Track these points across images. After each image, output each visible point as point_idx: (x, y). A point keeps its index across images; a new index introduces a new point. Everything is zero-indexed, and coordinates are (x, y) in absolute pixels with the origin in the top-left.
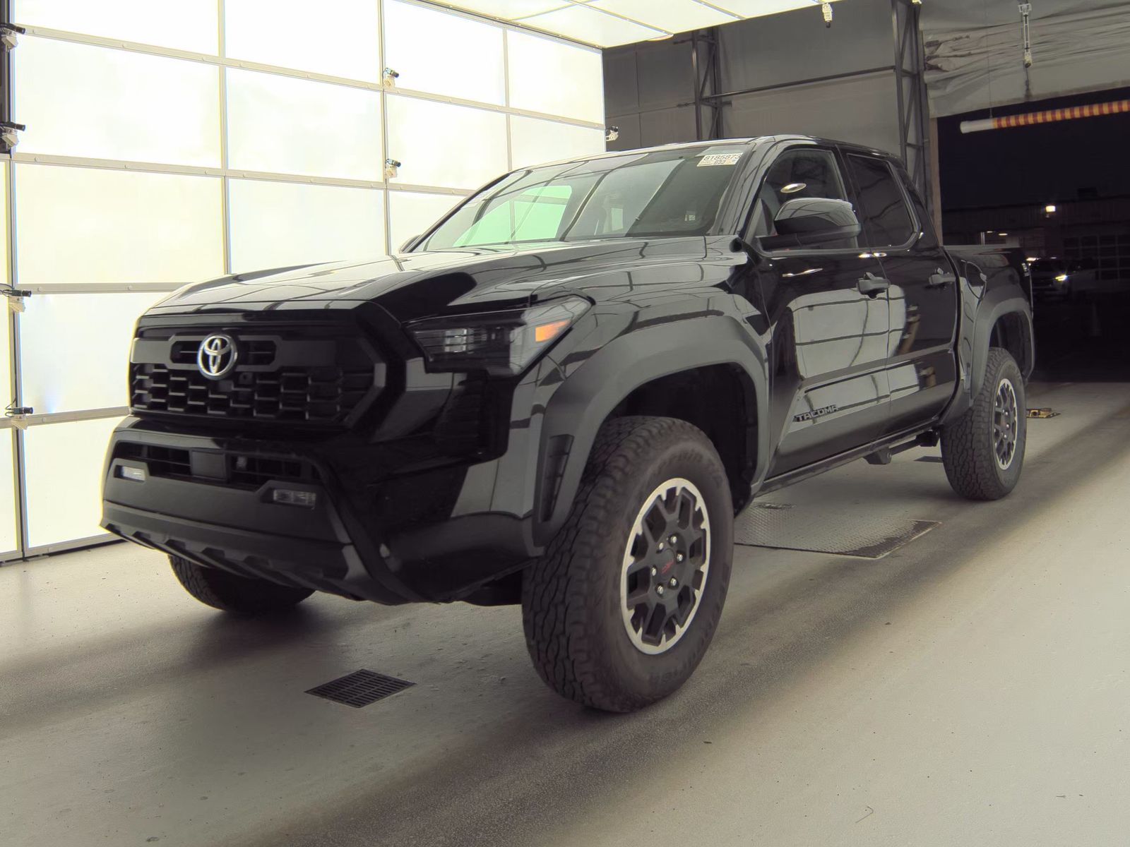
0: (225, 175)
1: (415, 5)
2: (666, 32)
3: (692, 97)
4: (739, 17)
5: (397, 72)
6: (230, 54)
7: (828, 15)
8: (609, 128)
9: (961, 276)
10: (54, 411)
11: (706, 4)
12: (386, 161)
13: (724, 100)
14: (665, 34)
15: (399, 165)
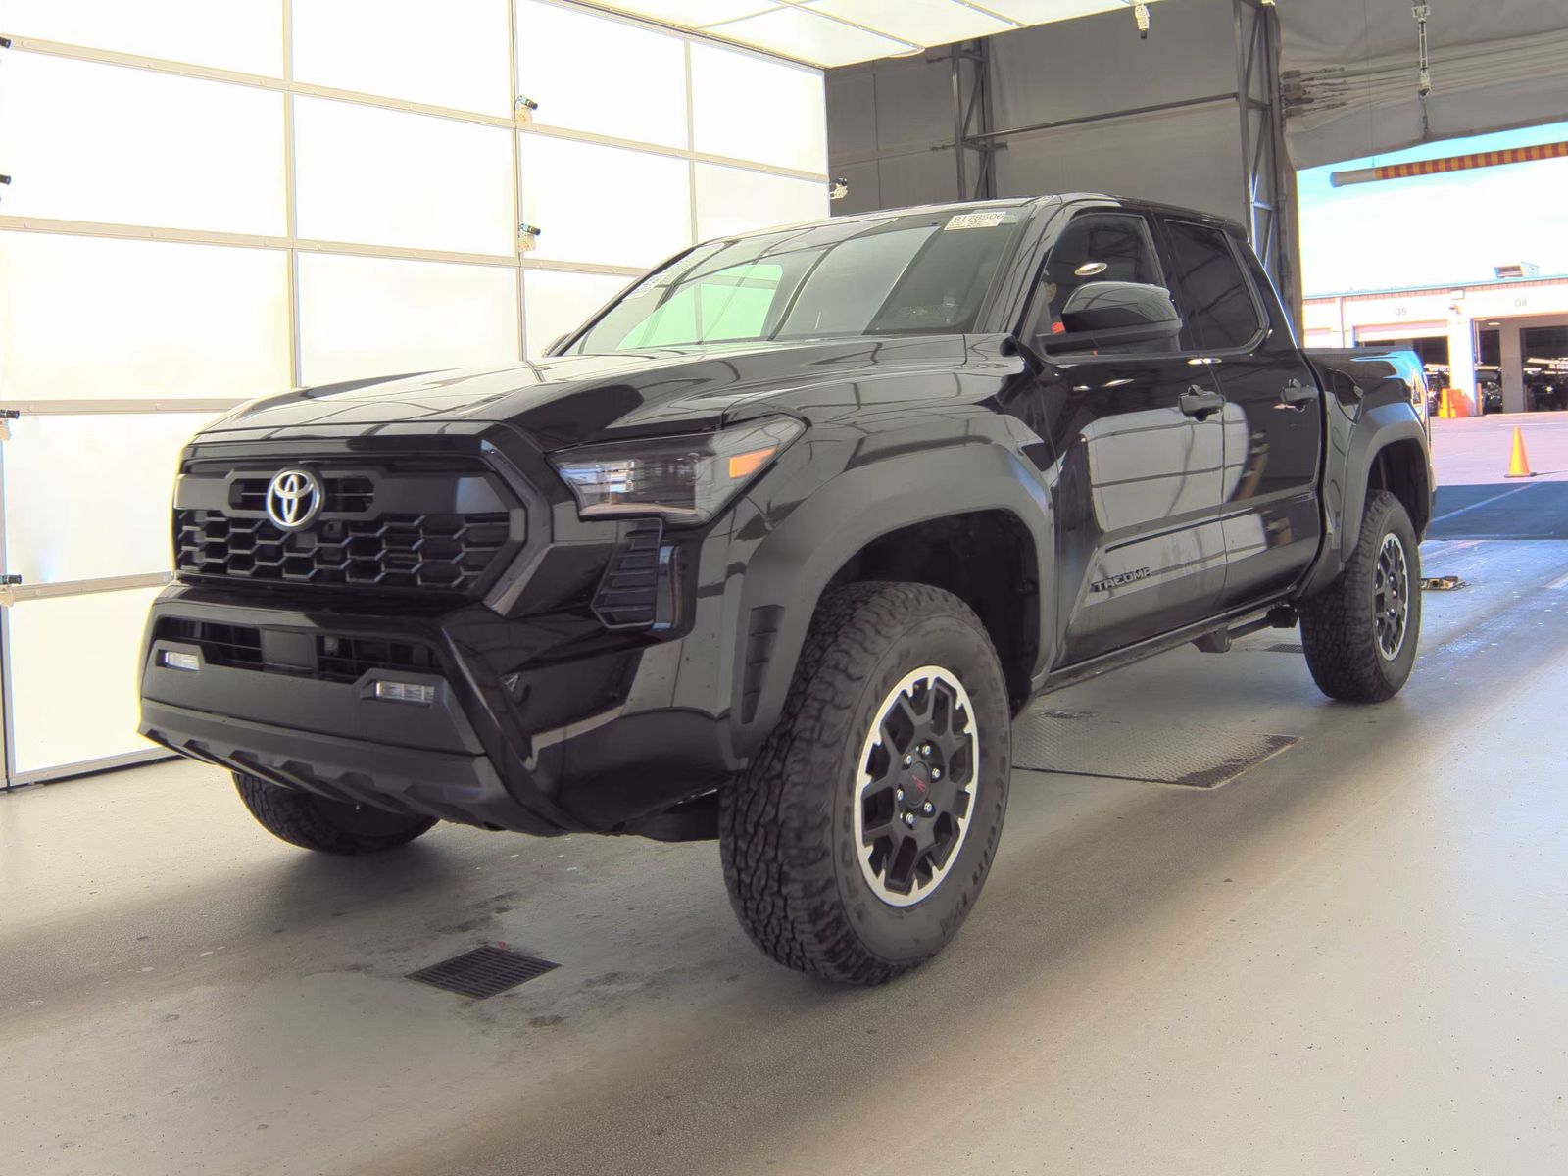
0: (293, 247)
1: (560, 6)
2: (915, 45)
3: (950, 136)
4: (1018, 24)
5: (535, 101)
6: (299, 76)
7: (1143, 22)
8: (834, 181)
9: (1328, 390)
10: (51, 580)
11: (972, 6)
12: (520, 228)
13: (997, 140)
14: (914, 49)
15: (537, 232)
